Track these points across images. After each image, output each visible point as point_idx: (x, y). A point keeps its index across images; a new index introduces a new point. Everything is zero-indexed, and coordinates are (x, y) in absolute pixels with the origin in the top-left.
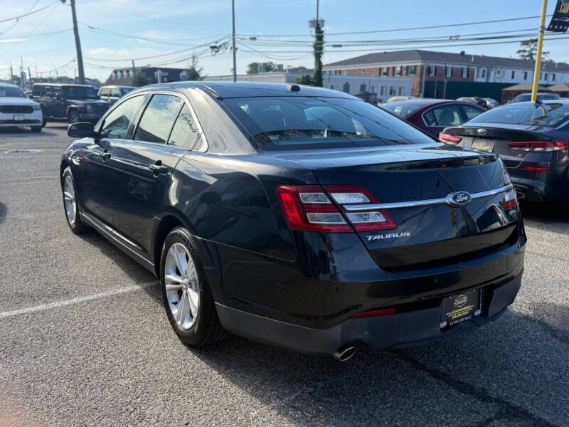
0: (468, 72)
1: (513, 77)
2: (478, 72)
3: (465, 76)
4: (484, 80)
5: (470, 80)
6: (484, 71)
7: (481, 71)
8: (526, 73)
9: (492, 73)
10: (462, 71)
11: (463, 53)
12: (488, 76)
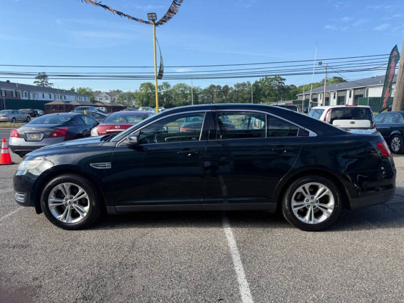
0: (16, 93)
1: (43, 97)
2: (22, 93)
3: (14, 96)
4: (27, 98)
5: (18, 98)
6: (26, 93)
7: (24, 92)
8: (50, 95)
9: (31, 95)
10: (12, 93)
11: (8, 82)
12: (29, 96)
